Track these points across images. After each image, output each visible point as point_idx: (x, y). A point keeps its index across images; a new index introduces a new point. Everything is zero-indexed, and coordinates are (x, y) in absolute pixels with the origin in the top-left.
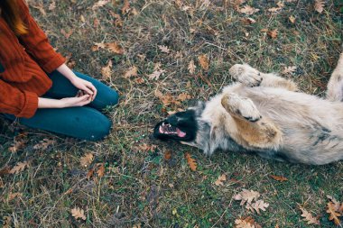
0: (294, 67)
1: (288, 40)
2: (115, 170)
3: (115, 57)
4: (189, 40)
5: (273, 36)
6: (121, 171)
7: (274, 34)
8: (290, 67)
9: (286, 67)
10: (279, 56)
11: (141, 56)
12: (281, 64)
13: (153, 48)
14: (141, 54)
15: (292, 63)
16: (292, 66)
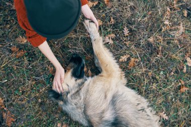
0: (167, 118)
1: (184, 101)
2: (26, 62)
3: (102, 3)
4: (142, 42)
5: (182, 89)
6: (27, 66)
7: (184, 89)
8: (165, 115)
9: (163, 112)
10: (169, 103)
11: (112, 20)
12: (164, 109)
13: (123, 24)
14: (114, 19)
15: (169, 114)
16: (167, 115)
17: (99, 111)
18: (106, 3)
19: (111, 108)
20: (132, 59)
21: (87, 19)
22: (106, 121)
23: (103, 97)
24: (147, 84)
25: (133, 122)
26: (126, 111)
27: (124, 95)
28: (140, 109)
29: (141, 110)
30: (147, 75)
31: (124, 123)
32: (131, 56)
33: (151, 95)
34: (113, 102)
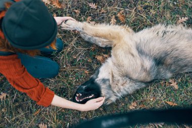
0: (186, 18)
3: (58, 11)
8: (183, 18)
9: (180, 18)
10: (175, 8)
11: (76, 11)
12: (177, 16)
13: (85, 5)
14: (76, 9)
15: (184, 14)
16: (184, 17)
17: (140, 69)
18: (60, 7)
19: (144, 57)
20: (118, 15)
21: (61, 24)
22: (151, 68)
23: (132, 57)
24: (146, 16)
25: (168, 47)
26: (155, 47)
27: (142, 40)
28: (162, 35)
29: (164, 34)
30: (139, 11)
31: (163, 56)
32: (115, 14)
33: (158, 19)
34: (141, 52)
